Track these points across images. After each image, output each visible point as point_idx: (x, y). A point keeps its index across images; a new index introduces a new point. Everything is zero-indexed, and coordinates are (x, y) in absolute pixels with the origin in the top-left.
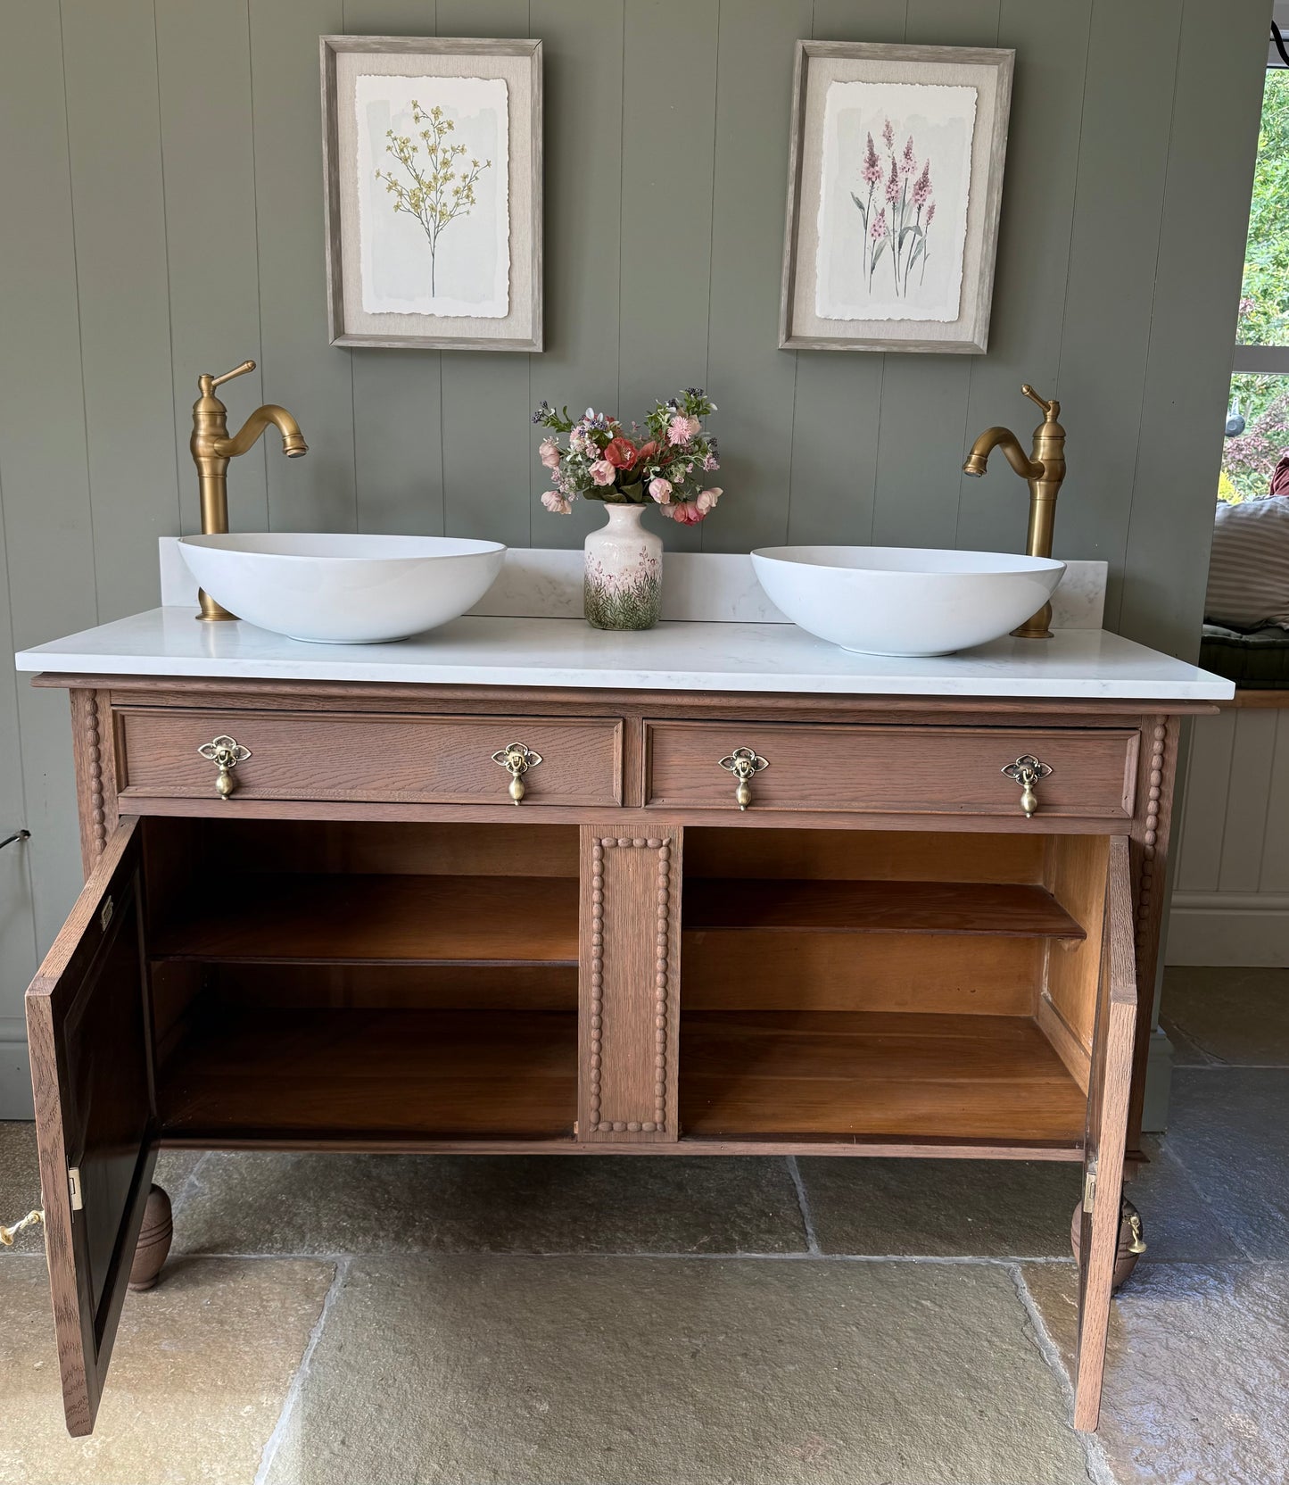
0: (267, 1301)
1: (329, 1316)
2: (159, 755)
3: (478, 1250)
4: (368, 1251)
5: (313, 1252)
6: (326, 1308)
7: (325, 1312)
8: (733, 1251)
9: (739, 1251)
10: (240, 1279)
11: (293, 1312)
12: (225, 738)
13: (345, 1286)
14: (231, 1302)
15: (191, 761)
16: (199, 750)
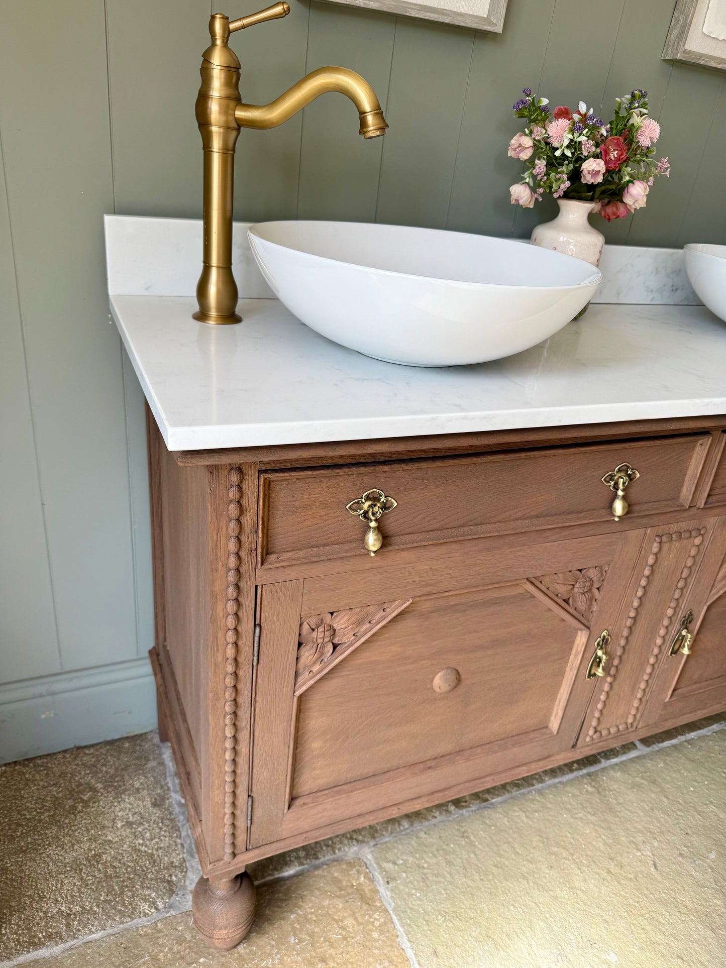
0: (342, 921)
1: (400, 919)
2: (303, 519)
3: (447, 811)
4: (373, 837)
5: (334, 853)
6: (391, 912)
7: (394, 917)
8: (600, 762)
9: (603, 760)
10: (301, 903)
11: (370, 927)
12: (374, 491)
13: (388, 883)
14: (313, 932)
15: (336, 519)
16: (347, 507)
